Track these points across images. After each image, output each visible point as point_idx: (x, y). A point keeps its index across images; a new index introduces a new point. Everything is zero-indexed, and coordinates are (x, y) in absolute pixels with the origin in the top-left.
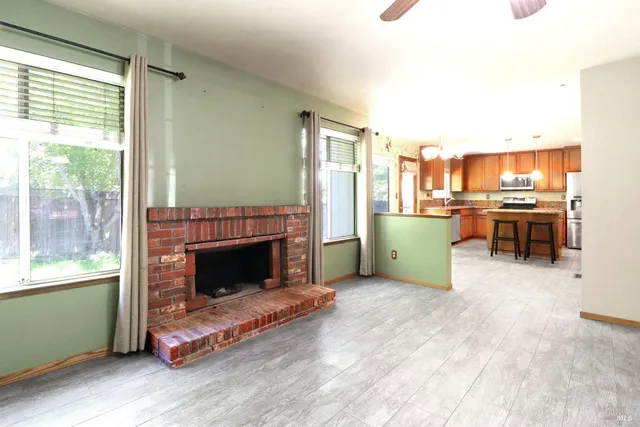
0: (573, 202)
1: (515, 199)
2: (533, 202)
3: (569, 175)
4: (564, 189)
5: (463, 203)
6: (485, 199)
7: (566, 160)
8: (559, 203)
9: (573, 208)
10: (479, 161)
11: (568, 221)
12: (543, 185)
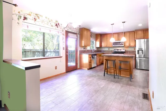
0: (138, 51)
1: (118, 50)
2: (124, 51)
3: (137, 40)
4: (135, 46)
5: (100, 51)
6: (108, 50)
7: (136, 35)
8: (133, 51)
9: (138, 53)
10: (105, 36)
11: (137, 59)
12: (127, 44)
